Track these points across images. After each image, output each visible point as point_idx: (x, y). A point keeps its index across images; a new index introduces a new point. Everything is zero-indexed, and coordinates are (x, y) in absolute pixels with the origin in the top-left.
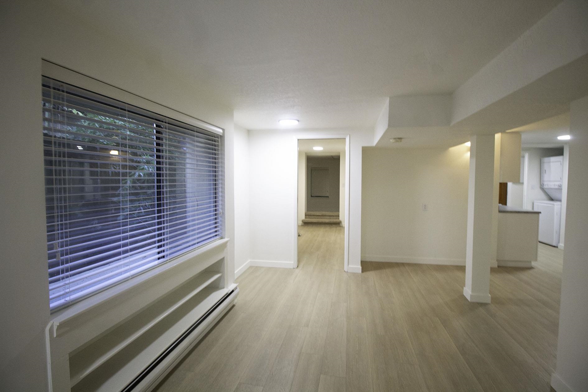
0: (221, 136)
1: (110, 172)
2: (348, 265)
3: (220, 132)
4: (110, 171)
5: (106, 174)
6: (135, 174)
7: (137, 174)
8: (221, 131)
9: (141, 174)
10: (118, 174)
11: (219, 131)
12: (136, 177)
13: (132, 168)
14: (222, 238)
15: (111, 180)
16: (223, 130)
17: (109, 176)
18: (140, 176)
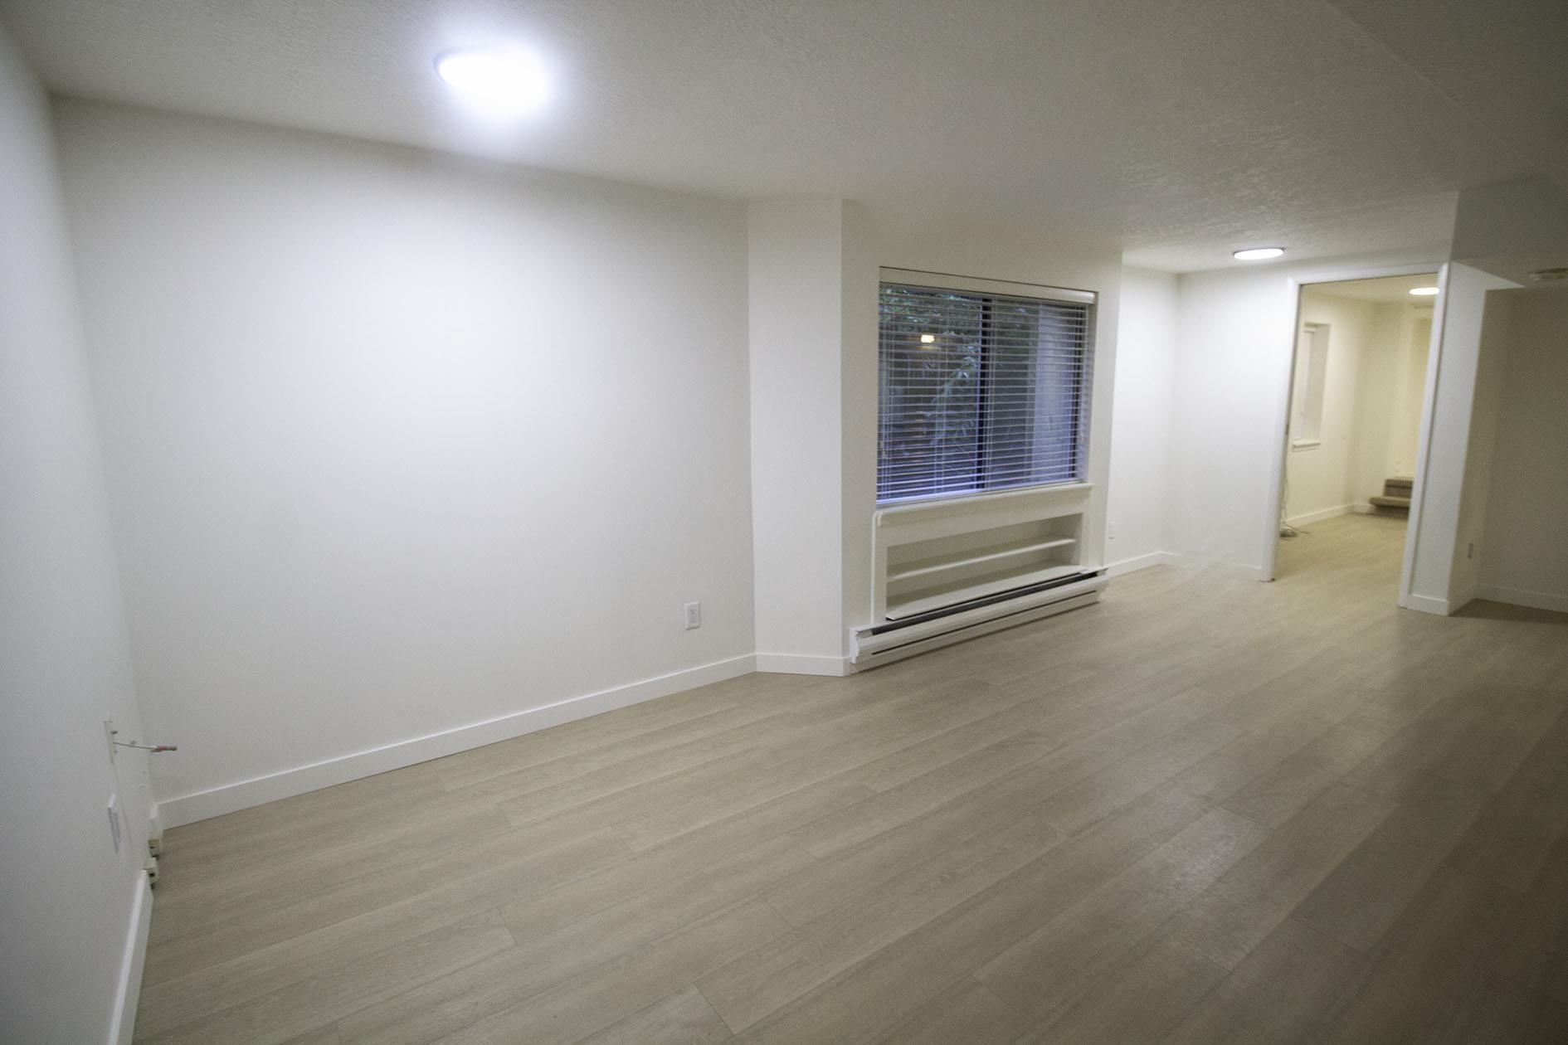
0: (1091, 306)
1: (923, 372)
2: (1410, 591)
3: (1089, 299)
4: (923, 370)
5: (919, 374)
6: (957, 373)
7: (960, 374)
8: (1092, 295)
9: (965, 374)
10: (934, 374)
11: (1088, 297)
12: (959, 378)
13: (951, 366)
14: (1082, 481)
15: (925, 381)
16: (1096, 293)
17: (921, 377)
18: (964, 376)
